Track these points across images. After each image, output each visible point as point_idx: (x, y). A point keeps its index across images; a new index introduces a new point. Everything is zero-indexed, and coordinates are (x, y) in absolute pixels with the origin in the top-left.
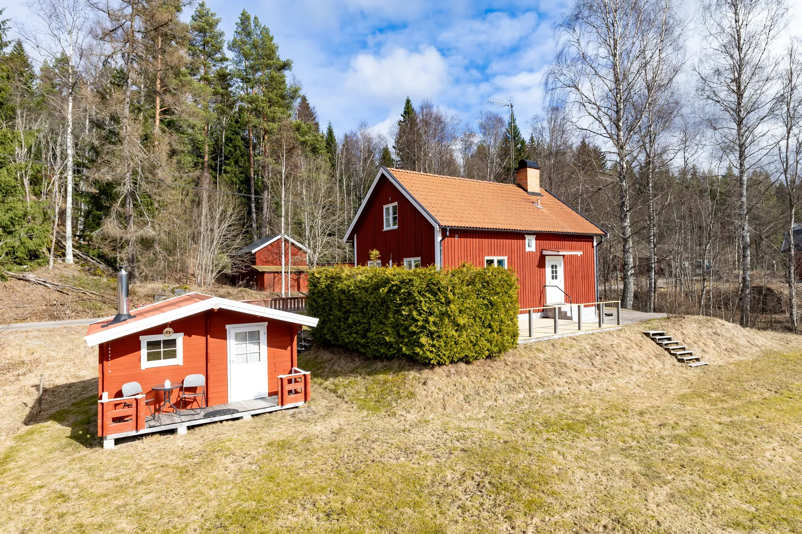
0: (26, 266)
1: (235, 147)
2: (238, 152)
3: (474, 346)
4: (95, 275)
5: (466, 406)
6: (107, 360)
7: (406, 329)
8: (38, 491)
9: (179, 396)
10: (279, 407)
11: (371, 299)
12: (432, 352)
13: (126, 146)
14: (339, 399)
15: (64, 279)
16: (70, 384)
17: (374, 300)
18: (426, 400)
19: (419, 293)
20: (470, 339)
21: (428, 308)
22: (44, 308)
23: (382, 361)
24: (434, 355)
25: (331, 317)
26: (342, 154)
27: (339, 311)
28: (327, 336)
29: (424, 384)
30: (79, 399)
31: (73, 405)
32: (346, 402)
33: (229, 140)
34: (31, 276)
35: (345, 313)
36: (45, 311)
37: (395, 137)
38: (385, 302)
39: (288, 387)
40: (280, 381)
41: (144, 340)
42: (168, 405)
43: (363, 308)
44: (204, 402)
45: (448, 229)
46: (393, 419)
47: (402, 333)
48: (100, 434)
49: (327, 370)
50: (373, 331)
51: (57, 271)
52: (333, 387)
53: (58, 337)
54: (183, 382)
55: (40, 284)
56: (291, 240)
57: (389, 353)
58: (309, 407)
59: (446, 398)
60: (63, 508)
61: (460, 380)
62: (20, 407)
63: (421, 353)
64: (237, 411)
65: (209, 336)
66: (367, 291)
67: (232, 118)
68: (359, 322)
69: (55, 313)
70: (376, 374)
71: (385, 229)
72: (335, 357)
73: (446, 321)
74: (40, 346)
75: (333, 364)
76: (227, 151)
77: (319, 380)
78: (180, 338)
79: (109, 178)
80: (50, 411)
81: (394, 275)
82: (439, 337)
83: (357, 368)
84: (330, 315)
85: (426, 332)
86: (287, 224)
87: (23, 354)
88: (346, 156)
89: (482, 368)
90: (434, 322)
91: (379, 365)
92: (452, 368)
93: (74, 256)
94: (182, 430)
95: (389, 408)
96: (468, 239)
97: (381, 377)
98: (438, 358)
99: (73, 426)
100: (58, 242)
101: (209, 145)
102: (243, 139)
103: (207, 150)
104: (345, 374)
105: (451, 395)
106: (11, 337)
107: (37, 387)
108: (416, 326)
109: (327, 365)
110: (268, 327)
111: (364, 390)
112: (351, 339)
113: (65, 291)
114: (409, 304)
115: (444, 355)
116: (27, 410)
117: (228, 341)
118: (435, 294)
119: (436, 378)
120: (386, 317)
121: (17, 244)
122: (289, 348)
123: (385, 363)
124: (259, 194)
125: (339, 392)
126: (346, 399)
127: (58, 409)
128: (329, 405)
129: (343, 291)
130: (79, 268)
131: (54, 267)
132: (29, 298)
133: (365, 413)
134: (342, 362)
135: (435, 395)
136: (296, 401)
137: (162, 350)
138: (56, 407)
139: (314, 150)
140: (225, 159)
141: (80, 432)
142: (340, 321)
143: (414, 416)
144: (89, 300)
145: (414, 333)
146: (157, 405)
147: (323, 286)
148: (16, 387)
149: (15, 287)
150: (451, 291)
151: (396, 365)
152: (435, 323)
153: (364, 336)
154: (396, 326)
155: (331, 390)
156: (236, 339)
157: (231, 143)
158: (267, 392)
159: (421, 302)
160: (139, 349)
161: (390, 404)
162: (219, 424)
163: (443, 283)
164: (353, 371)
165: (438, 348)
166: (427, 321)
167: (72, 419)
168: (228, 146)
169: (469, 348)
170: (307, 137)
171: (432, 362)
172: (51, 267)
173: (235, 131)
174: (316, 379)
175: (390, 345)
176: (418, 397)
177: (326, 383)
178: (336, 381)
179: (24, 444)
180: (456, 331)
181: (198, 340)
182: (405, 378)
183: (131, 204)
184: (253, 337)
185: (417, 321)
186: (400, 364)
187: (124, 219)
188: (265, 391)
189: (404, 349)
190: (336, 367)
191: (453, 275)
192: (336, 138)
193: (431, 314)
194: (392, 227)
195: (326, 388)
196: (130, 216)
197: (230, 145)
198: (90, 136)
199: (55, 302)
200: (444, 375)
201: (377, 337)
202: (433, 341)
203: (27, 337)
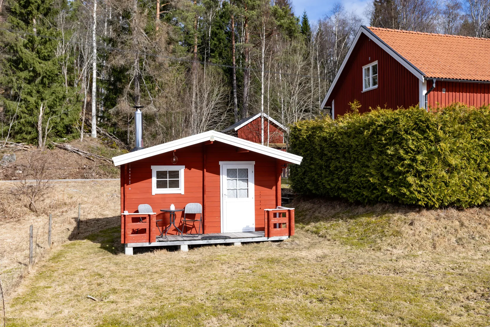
0: (65, 139)
1: (219, 40)
2: (222, 44)
3: (467, 190)
4: (112, 147)
5: (459, 248)
6: (128, 184)
7: (392, 169)
8: (82, 271)
9: (181, 222)
10: (265, 239)
11: (354, 142)
12: (419, 192)
13: (135, 35)
14: (321, 238)
15: (91, 149)
16: (98, 219)
17: (357, 143)
18: (413, 238)
19: (406, 132)
20: (463, 182)
21: (415, 147)
22: (78, 170)
23: (364, 206)
24: (421, 196)
25: (313, 167)
26: (316, 41)
27: (321, 159)
28: (308, 186)
29: (411, 224)
30: (105, 228)
31: (101, 232)
32: (329, 240)
33: (214, 34)
34: (69, 146)
35: (327, 161)
36: (79, 173)
37: (370, 17)
38: (368, 144)
39: (273, 221)
40: (266, 214)
41: (155, 169)
42: (172, 227)
43: (345, 152)
44: (201, 228)
45: (435, 81)
46: (379, 253)
47: (386, 174)
48: (122, 242)
49: (308, 217)
50: (355, 175)
51: (86, 143)
52: (315, 229)
53: (88, 187)
54: (184, 208)
55: (75, 152)
56: (270, 119)
57: (373, 196)
58: (293, 241)
59: (436, 238)
60: (100, 281)
61: (450, 224)
62: (64, 231)
63: (408, 193)
64: (230, 238)
65: (205, 170)
66: (349, 136)
67: (217, 14)
68: (341, 167)
69: (85, 175)
70: (358, 216)
71: (364, 90)
72: (316, 206)
73: (436, 160)
74: (77, 193)
75: (314, 212)
76: (213, 44)
77: (301, 225)
78: (182, 170)
79: (122, 62)
80: (85, 234)
81: (379, 117)
82: (428, 177)
83: (338, 213)
84: (311, 164)
85: (413, 172)
86: (266, 102)
87: (65, 198)
88: (320, 42)
89: (476, 216)
90: (422, 161)
91: (361, 210)
92: (442, 213)
93: (98, 132)
94: (184, 248)
95: (373, 244)
96: (458, 94)
97: (364, 220)
98: (426, 199)
99: (102, 243)
100: (87, 120)
101: (198, 38)
102: (226, 33)
103: (196, 42)
104: (326, 219)
105: (441, 237)
106: (57, 185)
107: (76, 219)
108: (402, 166)
109: (308, 212)
110: (255, 166)
111: (346, 231)
112: (333, 185)
113: (92, 158)
114: (394, 144)
115: (433, 197)
116: (70, 233)
117: (221, 176)
118: (423, 132)
119: (424, 219)
120: (369, 159)
121: (58, 120)
122: (274, 188)
123: (367, 208)
124: (240, 81)
125: (321, 233)
126: (328, 237)
127: (91, 234)
128: (312, 241)
129: (324, 139)
130: (101, 141)
131: (84, 140)
132: (68, 162)
133: (349, 247)
134: (323, 209)
135: (423, 235)
136: (281, 234)
137: (168, 179)
138: (89, 232)
139: (291, 33)
140: (210, 52)
141: (107, 246)
142: (321, 168)
143: (401, 251)
144: (109, 165)
145: (400, 173)
146: (164, 227)
147: (305, 137)
148: (61, 218)
149: (58, 154)
150: (441, 129)
151: (379, 209)
152: (423, 163)
153: (347, 181)
154: (379, 168)
155: (312, 232)
156: (228, 175)
157: (216, 37)
158: (254, 226)
159: (407, 140)
160: (151, 177)
161: (375, 241)
162: (214, 246)
163: (433, 120)
164: (336, 216)
165: (427, 189)
166: (414, 160)
167: (100, 239)
168: (213, 40)
169: (462, 192)
170: (282, 21)
171: (420, 203)
172: (81, 140)
173: (220, 26)
174: (298, 225)
175: (373, 187)
176: (404, 235)
177: (307, 227)
178: (318, 224)
179: (70, 250)
180: (448, 172)
181: (197, 173)
182: (389, 220)
183: (139, 86)
184: (243, 175)
185: (404, 160)
186: (384, 208)
187: (133, 98)
188: (252, 225)
189: (389, 190)
190: (317, 214)
191: (444, 113)
192: (311, 26)
193: (418, 153)
194: (372, 87)
195: (308, 230)
196: (138, 96)
197: (215, 39)
198: (108, 32)
199: (85, 166)
200: (433, 218)
201: (359, 180)
202: (421, 181)
203: (67, 186)
